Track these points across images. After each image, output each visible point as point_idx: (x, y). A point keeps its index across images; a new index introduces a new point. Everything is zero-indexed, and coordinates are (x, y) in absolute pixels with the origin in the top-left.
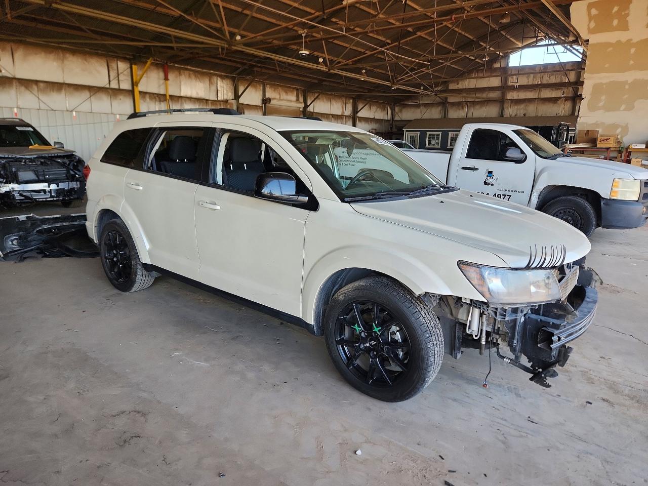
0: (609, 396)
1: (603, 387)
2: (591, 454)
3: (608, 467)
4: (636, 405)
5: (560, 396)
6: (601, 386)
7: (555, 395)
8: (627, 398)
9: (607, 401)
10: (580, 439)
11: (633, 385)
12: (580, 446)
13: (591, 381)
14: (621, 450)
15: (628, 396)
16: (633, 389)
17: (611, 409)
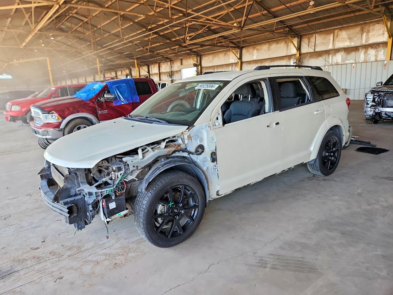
0: (36, 253)
1: (43, 255)
2: (28, 226)
3: (20, 226)
4: (20, 258)
5: (59, 235)
6: (44, 255)
7: (61, 234)
8: (27, 258)
9: (36, 249)
10: (35, 227)
11: (27, 269)
12: (34, 226)
13: (52, 253)
14: (18, 234)
15: (27, 260)
16: (26, 267)
17: (32, 246)
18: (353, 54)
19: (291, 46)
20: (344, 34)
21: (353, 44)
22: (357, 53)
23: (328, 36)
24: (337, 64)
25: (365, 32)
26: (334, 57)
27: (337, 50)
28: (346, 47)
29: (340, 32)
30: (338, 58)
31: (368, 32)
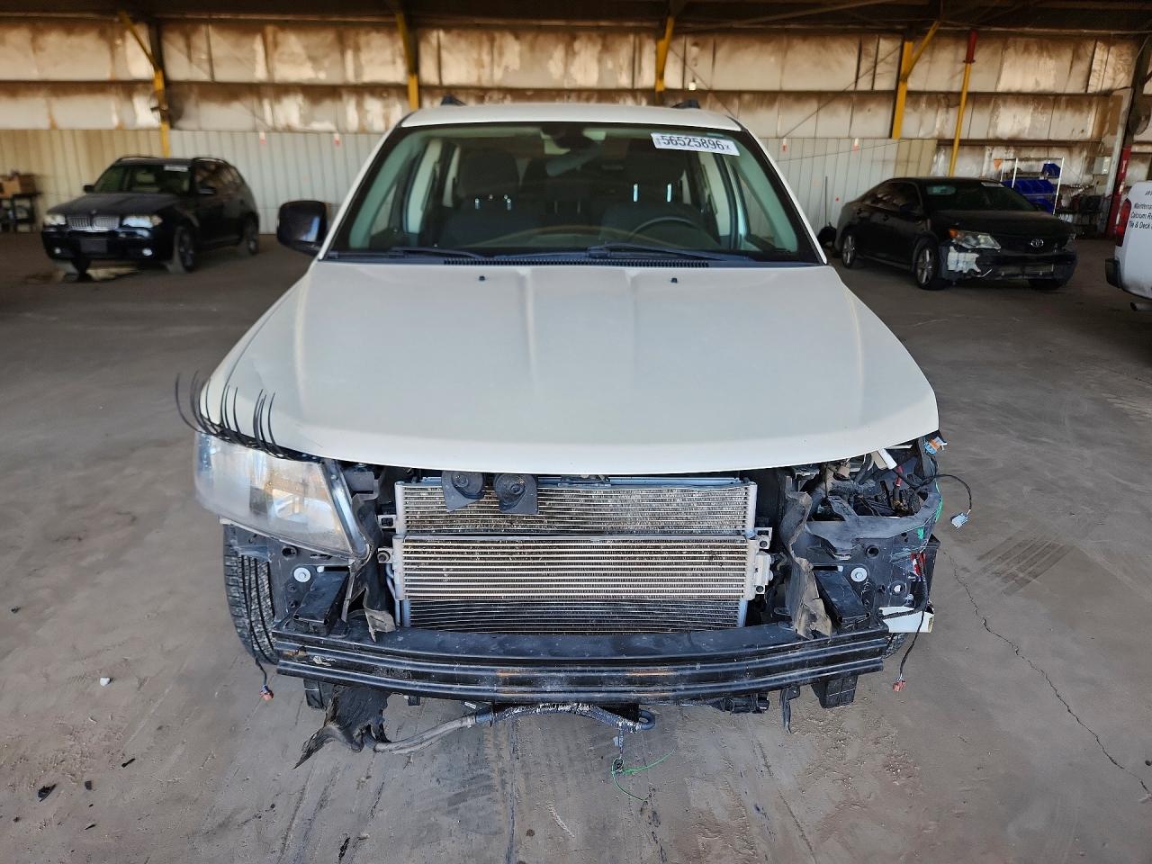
18: (328, 105)
19: (125, 51)
20: (293, 43)
21: (322, 77)
22: (339, 104)
23: (246, 40)
24: (289, 129)
25: (349, 47)
26: (277, 108)
27: (282, 90)
28: (306, 82)
29: (281, 36)
30: (291, 110)
31: (357, 49)
